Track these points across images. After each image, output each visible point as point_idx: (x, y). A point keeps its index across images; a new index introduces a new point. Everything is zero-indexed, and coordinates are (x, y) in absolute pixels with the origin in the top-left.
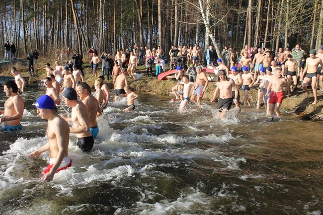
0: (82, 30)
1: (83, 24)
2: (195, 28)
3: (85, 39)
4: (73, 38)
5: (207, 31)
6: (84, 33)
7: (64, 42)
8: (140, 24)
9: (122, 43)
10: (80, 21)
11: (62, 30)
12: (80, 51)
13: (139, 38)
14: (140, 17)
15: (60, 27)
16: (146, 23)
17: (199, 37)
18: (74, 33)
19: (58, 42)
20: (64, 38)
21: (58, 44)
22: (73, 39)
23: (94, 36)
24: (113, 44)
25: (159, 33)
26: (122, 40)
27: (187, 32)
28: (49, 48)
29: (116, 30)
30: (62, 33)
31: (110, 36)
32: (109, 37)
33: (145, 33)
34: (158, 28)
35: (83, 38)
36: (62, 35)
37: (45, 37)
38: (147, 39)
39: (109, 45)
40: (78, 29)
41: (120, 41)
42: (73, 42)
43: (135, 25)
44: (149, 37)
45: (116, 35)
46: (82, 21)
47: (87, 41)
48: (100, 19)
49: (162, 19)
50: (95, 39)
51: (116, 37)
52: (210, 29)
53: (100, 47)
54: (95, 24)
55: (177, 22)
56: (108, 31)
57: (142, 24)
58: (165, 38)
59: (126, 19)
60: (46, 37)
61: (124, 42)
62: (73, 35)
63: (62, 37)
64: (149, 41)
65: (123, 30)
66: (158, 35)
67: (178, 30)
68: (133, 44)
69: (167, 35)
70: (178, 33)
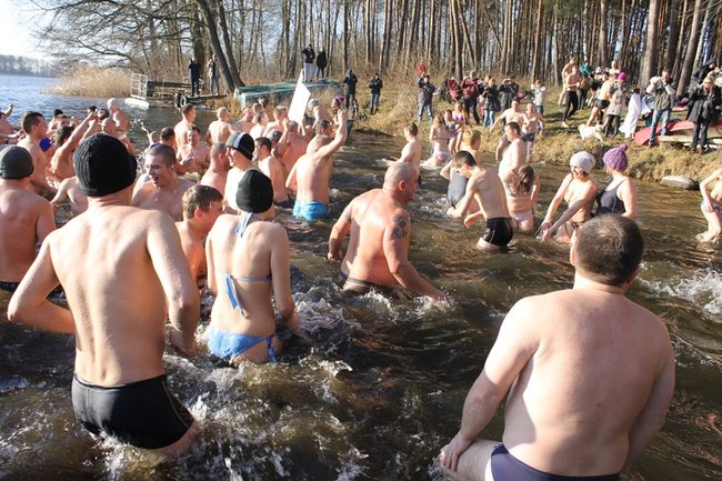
0: (464, 19)
1: (467, 6)
3: (469, 42)
4: (443, 36)
6: (468, 26)
7: (423, 45)
8: (602, 5)
9: (554, 52)
11: (421, 21)
12: (457, 67)
13: (597, 39)
15: (417, 14)
16: (616, 3)
18: (447, 26)
19: (411, 47)
20: (423, 37)
21: (410, 50)
22: (442, 40)
23: (491, 33)
24: (533, 56)
25: (651, 29)
26: (554, 43)
28: (393, 58)
29: (541, 20)
30: (420, 26)
31: (527, 33)
32: (523, 38)
33: (611, 27)
34: (646, 13)
35: (465, 38)
36: (420, 31)
37: (385, 35)
38: (615, 43)
39: (522, 55)
40: (457, 16)
41: (547, 46)
42: (442, 46)
43: (589, 9)
44: (620, 37)
45: (540, 31)
47: (474, 45)
50: (492, 40)
51: (539, 36)
53: (502, 60)
54: (493, 7)
56: (524, 22)
57: (606, 7)
58: (662, 38)
60: (388, 36)
61: (558, 50)
62: (443, 31)
63: (420, 36)
64: (618, 47)
65: (558, 21)
66: (646, 33)
67: (701, 18)
68: (578, 53)
69: (667, 33)
70: (699, 27)
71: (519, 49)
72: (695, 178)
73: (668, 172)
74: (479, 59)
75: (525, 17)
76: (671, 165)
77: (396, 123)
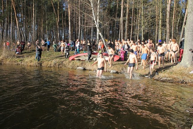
0: (22, 30)
1: (22, 26)
2: (91, 29)
3: (24, 36)
4: (16, 35)
5: (97, 31)
6: (23, 32)
7: (10, 37)
8: (58, 27)
10: (20, 24)
11: (9, 30)
13: (57, 35)
14: (58, 23)
15: (7, 28)
16: (61, 26)
17: (93, 34)
18: (17, 32)
19: (6, 38)
20: (10, 35)
21: (6, 39)
22: (16, 36)
23: (30, 34)
25: (70, 32)
26: (47, 36)
27: (86, 32)
29: (43, 30)
30: (9, 32)
32: (39, 35)
33: (61, 32)
34: (68, 29)
35: (22, 35)
36: (9, 33)
38: (62, 36)
40: (19, 29)
41: (45, 37)
42: (16, 37)
43: (55, 27)
44: (63, 34)
45: (43, 33)
46: (22, 24)
47: (25, 38)
48: (33, 24)
49: (71, 24)
51: (43, 34)
52: (99, 30)
53: (33, 40)
54: (30, 27)
55: (80, 26)
56: (38, 31)
57: (59, 27)
58: (73, 35)
59: (49, 23)
61: (48, 38)
62: (16, 33)
63: (9, 34)
64: (63, 37)
65: (47, 30)
66: (69, 33)
67: (81, 30)
68: (53, 39)
69: (74, 33)
70: (80, 32)
71: (38, 38)
72: (84, 67)
73: (78, 67)
74: (27, 41)
75: (39, 29)
76: (78, 65)
77: (3, 60)
